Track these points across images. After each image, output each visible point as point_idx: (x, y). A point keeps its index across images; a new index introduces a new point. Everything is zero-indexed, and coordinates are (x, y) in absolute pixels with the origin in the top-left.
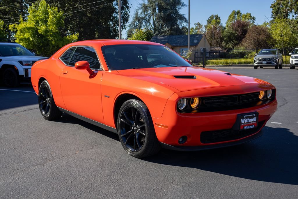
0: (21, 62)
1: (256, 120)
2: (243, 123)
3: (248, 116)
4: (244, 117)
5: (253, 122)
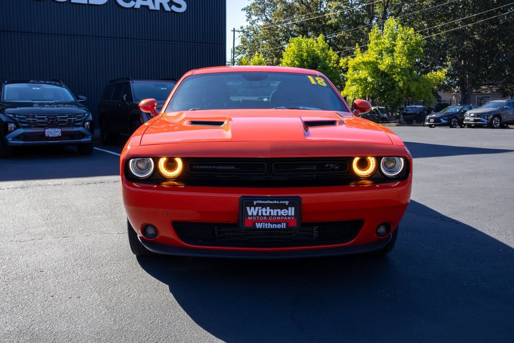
1: (293, 214)
2: (252, 216)
3: (266, 202)
4: (255, 203)
5: (284, 216)
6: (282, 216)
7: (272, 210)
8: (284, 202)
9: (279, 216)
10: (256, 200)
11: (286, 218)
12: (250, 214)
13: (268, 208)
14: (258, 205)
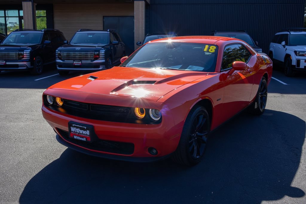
0: (295, 52)
1: (89, 134)
2: (73, 132)
3: (77, 126)
4: (73, 125)
5: (85, 135)
6: (84, 134)
7: (80, 130)
8: (84, 127)
9: (83, 134)
10: (74, 124)
11: (86, 136)
12: (72, 131)
13: (79, 129)
14: (74, 127)
